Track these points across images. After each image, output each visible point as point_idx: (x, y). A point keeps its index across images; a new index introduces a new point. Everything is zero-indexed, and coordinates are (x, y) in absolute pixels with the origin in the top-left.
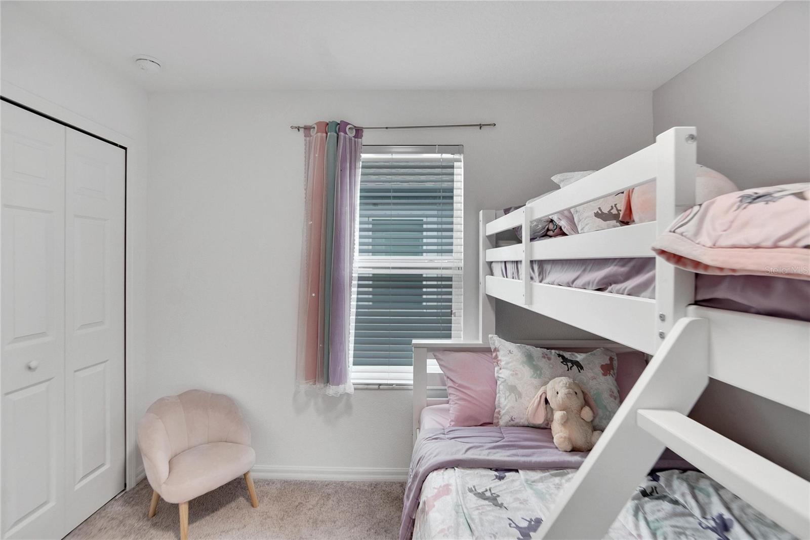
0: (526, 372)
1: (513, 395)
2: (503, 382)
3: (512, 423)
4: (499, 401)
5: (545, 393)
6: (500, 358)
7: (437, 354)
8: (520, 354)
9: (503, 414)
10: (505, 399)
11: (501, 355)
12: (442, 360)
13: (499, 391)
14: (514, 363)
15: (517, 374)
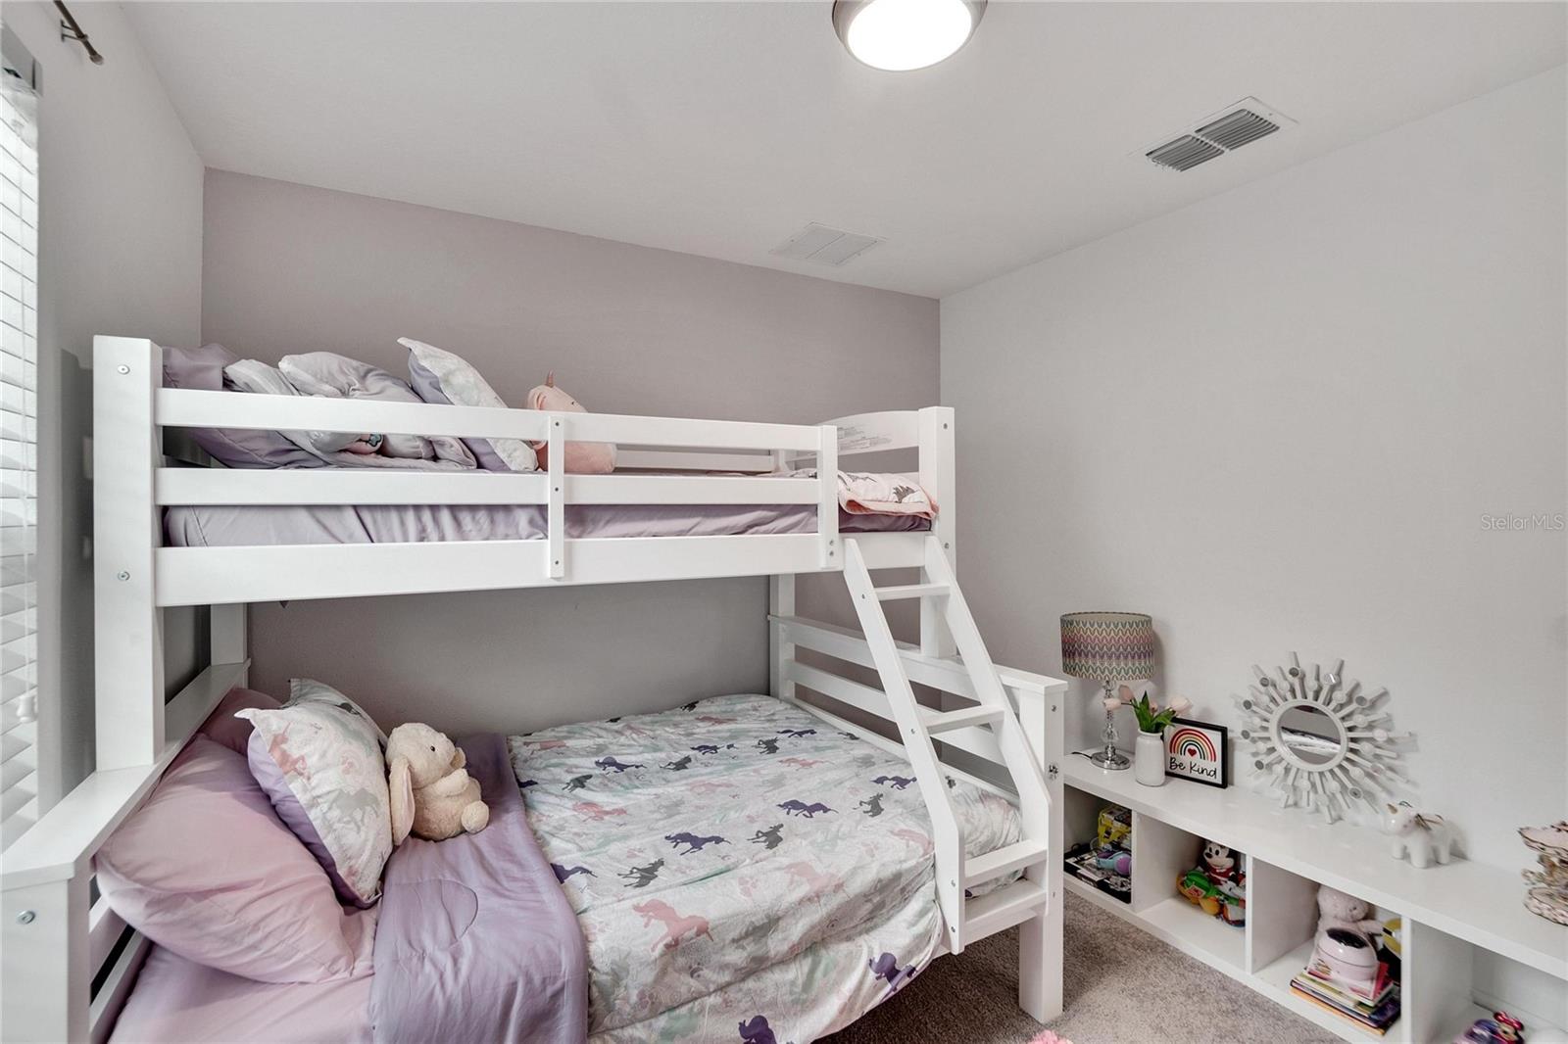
5: (410, 767)
6: (296, 755)
11: (294, 749)
14: (335, 745)
15: (351, 765)
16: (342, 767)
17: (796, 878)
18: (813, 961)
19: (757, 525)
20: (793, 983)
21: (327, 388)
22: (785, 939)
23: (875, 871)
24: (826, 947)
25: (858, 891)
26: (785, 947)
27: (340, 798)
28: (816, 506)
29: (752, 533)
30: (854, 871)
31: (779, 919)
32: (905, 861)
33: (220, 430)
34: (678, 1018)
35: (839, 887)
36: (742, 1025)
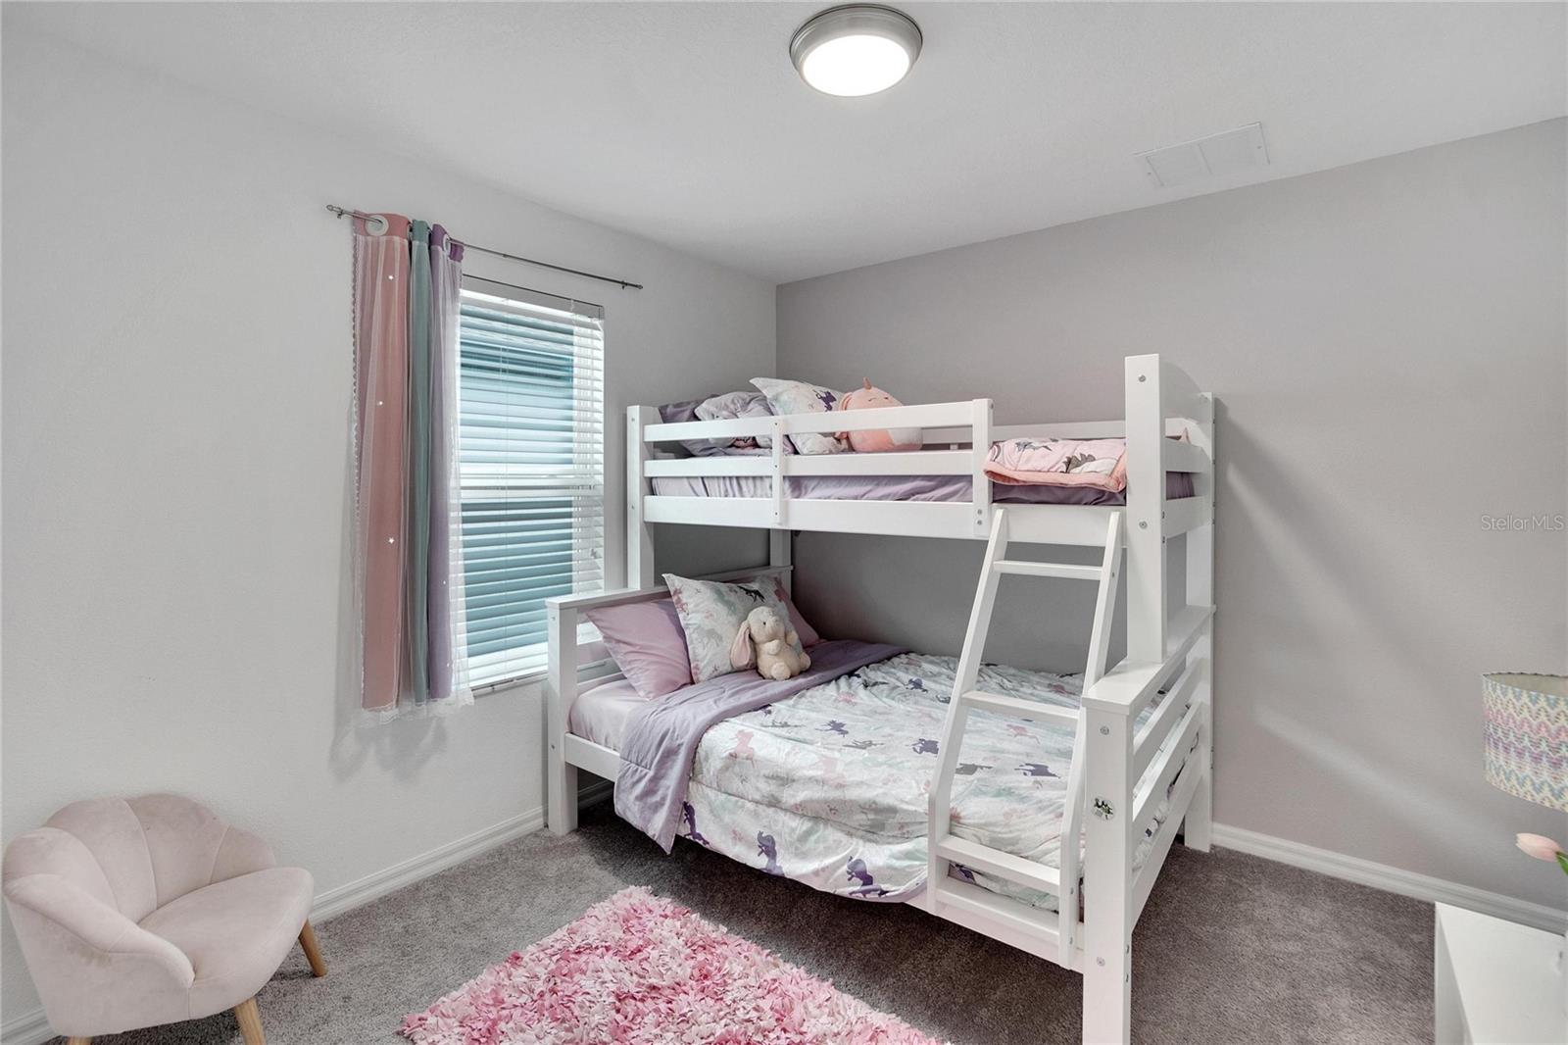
0: (721, 610)
1: (713, 640)
2: (695, 629)
3: (716, 673)
4: (694, 652)
5: (749, 628)
6: (684, 601)
7: (591, 613)
8: (709, 591)
9: (704, 667)
10: (704, 649)
11: (684, 598)
12: (601, 620)
13: (692, 641)
14: (706, 603)
15: (711, 615)
16: (705, 614)
17: (821, 764)
18: (812, 827)
19: (918, 493)
20: (793, 830)
21: (725, 413)
22: (793, 796)
23: (875, 793)
24: (826, 824)
25: (853, 798)
26: (792, 801)
27: (699, 628)
28: (971, 476)
29: (914, 500)
30: (860, 784)
31: (793, 781)
32: (907, 803)
33: (684, 441)
34: (729, 801)
35: (841, 786)
36: (761, 834)
